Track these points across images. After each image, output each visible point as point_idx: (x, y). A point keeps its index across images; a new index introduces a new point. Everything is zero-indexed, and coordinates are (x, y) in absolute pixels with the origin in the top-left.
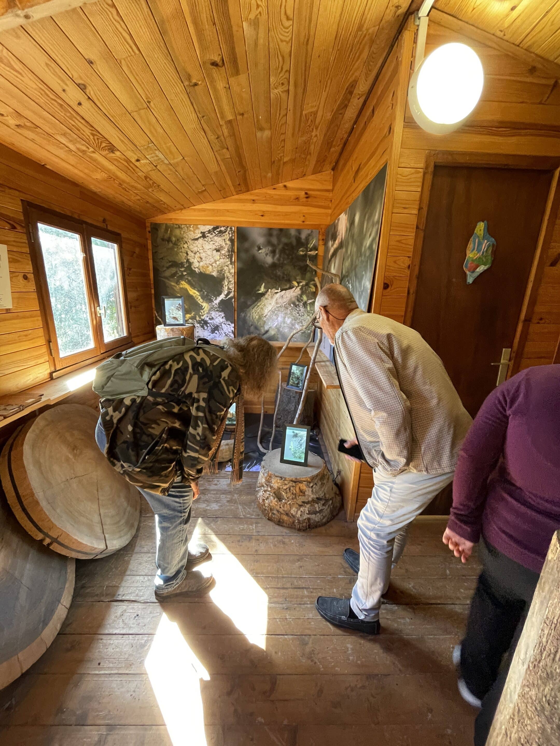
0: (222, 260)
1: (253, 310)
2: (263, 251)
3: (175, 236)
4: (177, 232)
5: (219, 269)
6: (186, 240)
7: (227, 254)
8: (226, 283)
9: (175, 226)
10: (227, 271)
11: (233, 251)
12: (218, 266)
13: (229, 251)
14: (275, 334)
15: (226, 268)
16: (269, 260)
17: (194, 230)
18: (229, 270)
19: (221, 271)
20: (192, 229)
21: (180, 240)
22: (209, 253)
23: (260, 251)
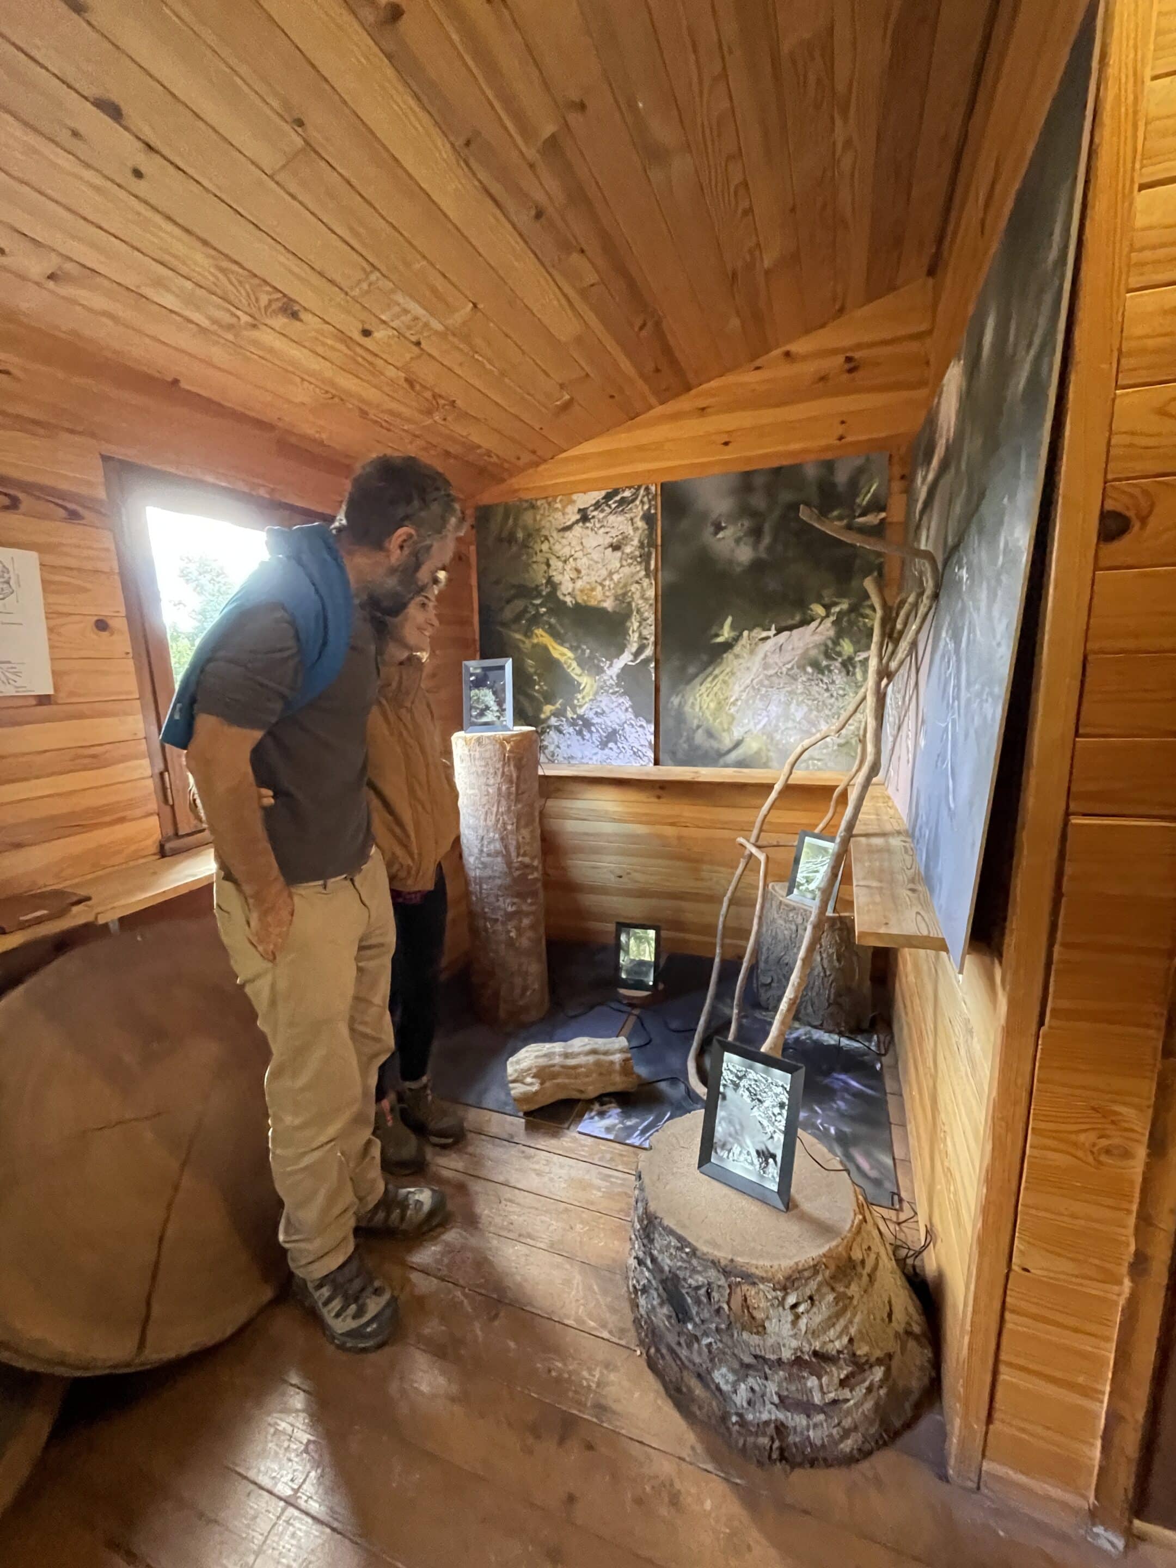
0: (626, 570)
1: (703, 688)
2: (728, 534)
3: (525, 528)
4: (528, 517)
5: (620, 592)
6: (544, 532)
7: (637, 553)
8: (636, 625)
9: (525, 505)
10: (637, 595)
11: (652, 543)
12: (616, 585)
13: (642, 546)
14: (760, 750)
15: (634, 588)
16: (745, 554)
17: (564, 507)
18: (643, 591)
19: (623, 598)
20: (558, 505)
21: (533, 534)
22: (596, 556)
23: (720, 535)
